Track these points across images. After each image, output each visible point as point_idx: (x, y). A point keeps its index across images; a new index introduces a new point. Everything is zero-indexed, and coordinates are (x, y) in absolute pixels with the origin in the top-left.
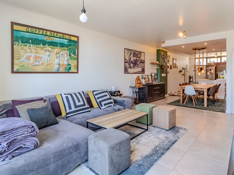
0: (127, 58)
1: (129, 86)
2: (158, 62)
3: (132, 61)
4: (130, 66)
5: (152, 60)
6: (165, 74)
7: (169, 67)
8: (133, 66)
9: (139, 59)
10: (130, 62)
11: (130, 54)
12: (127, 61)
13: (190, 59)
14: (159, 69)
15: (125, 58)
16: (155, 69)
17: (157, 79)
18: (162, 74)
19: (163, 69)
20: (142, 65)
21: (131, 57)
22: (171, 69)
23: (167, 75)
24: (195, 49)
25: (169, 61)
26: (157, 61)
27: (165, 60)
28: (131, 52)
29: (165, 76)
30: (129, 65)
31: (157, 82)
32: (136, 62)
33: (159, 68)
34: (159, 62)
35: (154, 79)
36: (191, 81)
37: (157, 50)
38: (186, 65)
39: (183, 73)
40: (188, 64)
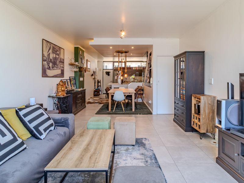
0: (46, 54)
1: (48, 95)
3: (51, 59)
4: (48, 66)
5: (71, 60)
6: (83, 78)
8: (52, 66)
9: (58, 58)
10: (49, 60)
11: (49, 48)
12: (45, 58)
14: (77, 72)
15: (43, 54)
16: (73, 71)
18: (80, 78)
19: (81, 71)
20: (61, 66)
21: (50, 54)
22: (86, 72)
24: (119, 52)
26: (76, 61)
27: (83, 61)
28: (50, 46)
29: (82, 80)
30: (48, 64)
32: (56, 61)
33: (78, 70)
34: (78, 64)
36: (99, 86)
37: (75, 47)
38: (96, 68)
39: (93, 77)
40: (97, 67)
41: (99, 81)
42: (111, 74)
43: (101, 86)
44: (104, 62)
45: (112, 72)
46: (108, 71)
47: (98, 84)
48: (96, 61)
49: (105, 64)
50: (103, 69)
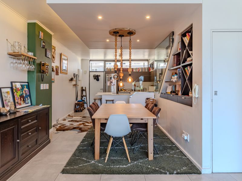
2: (31, 54)
5: (13, 46)
6: (48, 85)
7: (55, 69)
13: (82, 60)
14: (33, 72)
16: (23, 71)
17: (30, 96)
18: (42, 85)
19: (44, 72)
22: (58, 75)
23: (50, 87)
24: (116, 33)
25: (54, 58)
26: (29, 50)
27: (48, 53)
31: (30, 104)
33: (35, 69)
34: (34, 55)
35: (21, 96)
36: (84, 96)
37: (28, 23)
38: (79, 70)
39: (74, 83)
40: (80, 68)
41: (84, 88)
42: (101, 78)
43: (86, 96)
44: (90, 60)
45: (102, 75)
46: (97, 74)
47: (82, 93)
48: (79, 59)
49: (93, 64)
50: (90, 72)
